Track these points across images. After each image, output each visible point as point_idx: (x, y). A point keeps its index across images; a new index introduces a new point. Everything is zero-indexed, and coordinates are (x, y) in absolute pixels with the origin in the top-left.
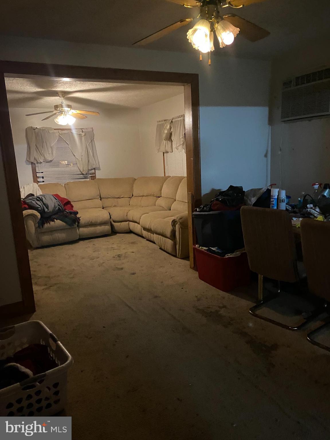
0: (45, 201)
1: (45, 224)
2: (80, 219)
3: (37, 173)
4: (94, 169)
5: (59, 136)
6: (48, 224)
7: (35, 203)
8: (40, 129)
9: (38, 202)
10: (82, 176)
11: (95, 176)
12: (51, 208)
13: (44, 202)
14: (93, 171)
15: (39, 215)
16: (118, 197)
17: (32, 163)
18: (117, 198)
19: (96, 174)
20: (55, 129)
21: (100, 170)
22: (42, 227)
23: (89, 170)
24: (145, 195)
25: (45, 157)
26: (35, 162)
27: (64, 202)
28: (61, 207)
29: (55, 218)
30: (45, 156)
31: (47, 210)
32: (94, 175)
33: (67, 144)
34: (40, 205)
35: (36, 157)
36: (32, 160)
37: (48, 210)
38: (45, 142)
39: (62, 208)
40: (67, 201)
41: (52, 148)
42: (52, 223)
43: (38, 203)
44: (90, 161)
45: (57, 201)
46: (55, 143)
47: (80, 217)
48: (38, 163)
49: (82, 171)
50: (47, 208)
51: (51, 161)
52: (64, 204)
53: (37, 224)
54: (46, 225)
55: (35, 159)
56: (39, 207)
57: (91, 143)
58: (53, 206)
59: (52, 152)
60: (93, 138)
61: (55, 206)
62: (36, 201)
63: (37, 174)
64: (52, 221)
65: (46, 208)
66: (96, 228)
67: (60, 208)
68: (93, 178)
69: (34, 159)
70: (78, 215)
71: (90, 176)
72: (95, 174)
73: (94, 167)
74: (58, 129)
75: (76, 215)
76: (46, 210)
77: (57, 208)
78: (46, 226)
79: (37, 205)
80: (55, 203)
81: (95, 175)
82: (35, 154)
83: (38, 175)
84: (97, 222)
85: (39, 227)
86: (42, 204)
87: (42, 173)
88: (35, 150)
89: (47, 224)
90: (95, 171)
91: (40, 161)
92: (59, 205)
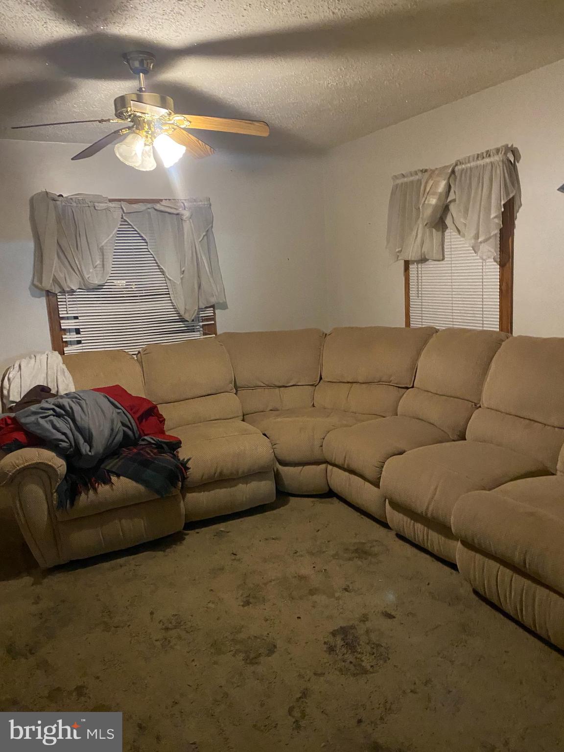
0: (81, 418)
1: (81, 493)
2: (189, 465)
3: (63, 318)
4: (213, 306)
5: (122, 218)
6: (91, 492)
7: (49, 426)
8: (69, 200)
9: (59, 423)
10: (181, 324)
11: (215, 325)
12: (100, 442)
13: (79, 424)
14: (209, 313)
15: (59, 464)
16: (281, 385)
17: (48, 293)
18: (280, 387)
19: (217, 320)
20: (111, 201)
21: (227, 308)
22: (72, 504)
23: (200, 310)
24: (361, 380)
25: (83, 278)
26: (57, 290)
27: (137, 411)
28: (132, 430)
29: (114, 470)
30: (85, 273)
31: (88, 448)
32: (213, 322)
33: (144, 240)
34: (64, 434)
35: (61, 276)
36: (47, 284)
37: (91, 447)
38: (82, 233)
39: (133, 432)
40: (146, 407)
41: (102, 250)
42: (103, 489)
43: (58, 425)
44: (202, 287)
45: (118, 413)
46: (110, 237)
47: (189, 460)
48: (63, 292)
49: (182, 313)
50: (89, 440)
51: (100, 287)
52: (138, 419)
53: (55, 494)
54: (83, 496)
55: (55, 281)
56: (63, 437)
57: (205, 237)
58: (107, 432)
59: (103, 261)
60: (210, 226)
61: (112, 430)
62: (52, 418)
63: (62, 321)
64: (105, 483)
65: (85, 441)
66: (233, 489)
67: (130, 433)
68: (210, 329)
69: (53, 280)
70: (179, 450)
71: (201, 324)
72: (214, 319)
73: (213, 300)
74: (120, 200)
75: (175, 449)
76: (85, 448)
77: (120, 437)
78: (85, 499)
79: (54, 431)
80: (112, 421)
81: (215, 322)
82: (54, 266)
83: (65, 324)
84: (238, 472)
85: (61, 504)
86: (71, 430)
87: (76, 318)
88: (56, 256)
89: (87, 494)
90: (214, 313)
91: (69, 287)
92: (123, 424)
